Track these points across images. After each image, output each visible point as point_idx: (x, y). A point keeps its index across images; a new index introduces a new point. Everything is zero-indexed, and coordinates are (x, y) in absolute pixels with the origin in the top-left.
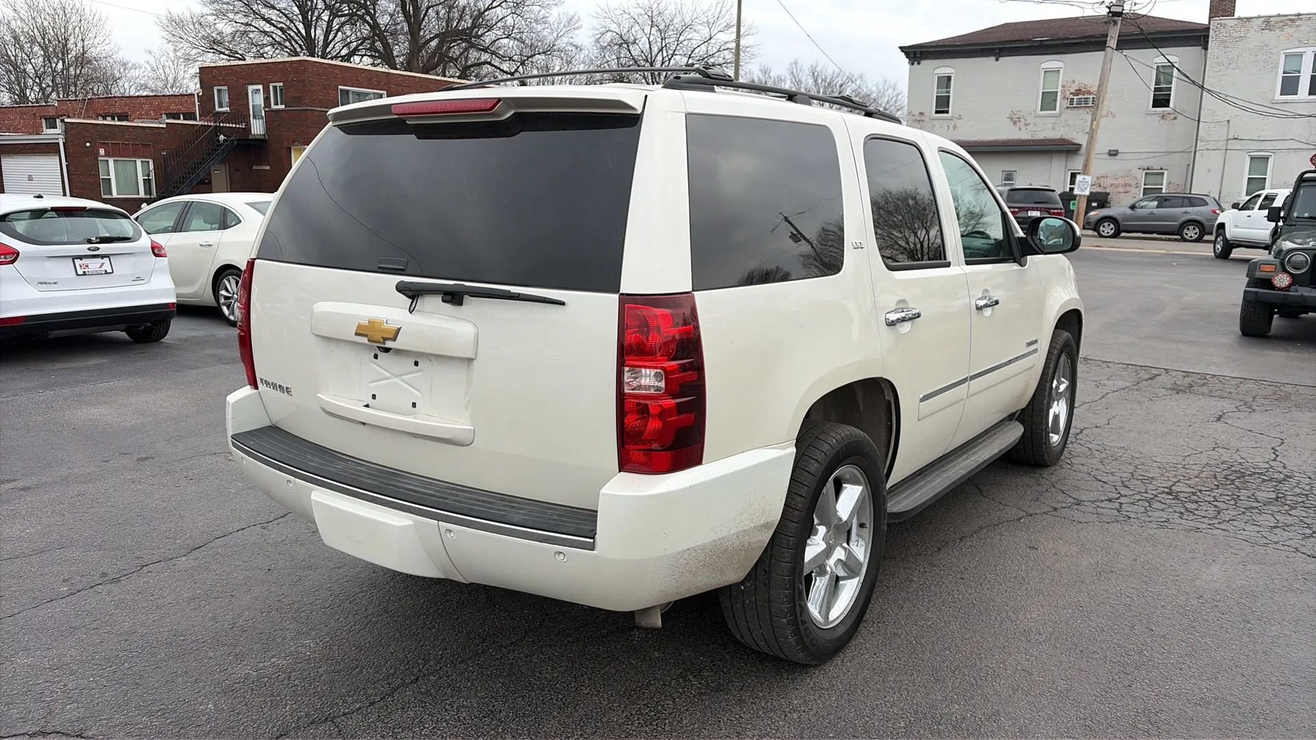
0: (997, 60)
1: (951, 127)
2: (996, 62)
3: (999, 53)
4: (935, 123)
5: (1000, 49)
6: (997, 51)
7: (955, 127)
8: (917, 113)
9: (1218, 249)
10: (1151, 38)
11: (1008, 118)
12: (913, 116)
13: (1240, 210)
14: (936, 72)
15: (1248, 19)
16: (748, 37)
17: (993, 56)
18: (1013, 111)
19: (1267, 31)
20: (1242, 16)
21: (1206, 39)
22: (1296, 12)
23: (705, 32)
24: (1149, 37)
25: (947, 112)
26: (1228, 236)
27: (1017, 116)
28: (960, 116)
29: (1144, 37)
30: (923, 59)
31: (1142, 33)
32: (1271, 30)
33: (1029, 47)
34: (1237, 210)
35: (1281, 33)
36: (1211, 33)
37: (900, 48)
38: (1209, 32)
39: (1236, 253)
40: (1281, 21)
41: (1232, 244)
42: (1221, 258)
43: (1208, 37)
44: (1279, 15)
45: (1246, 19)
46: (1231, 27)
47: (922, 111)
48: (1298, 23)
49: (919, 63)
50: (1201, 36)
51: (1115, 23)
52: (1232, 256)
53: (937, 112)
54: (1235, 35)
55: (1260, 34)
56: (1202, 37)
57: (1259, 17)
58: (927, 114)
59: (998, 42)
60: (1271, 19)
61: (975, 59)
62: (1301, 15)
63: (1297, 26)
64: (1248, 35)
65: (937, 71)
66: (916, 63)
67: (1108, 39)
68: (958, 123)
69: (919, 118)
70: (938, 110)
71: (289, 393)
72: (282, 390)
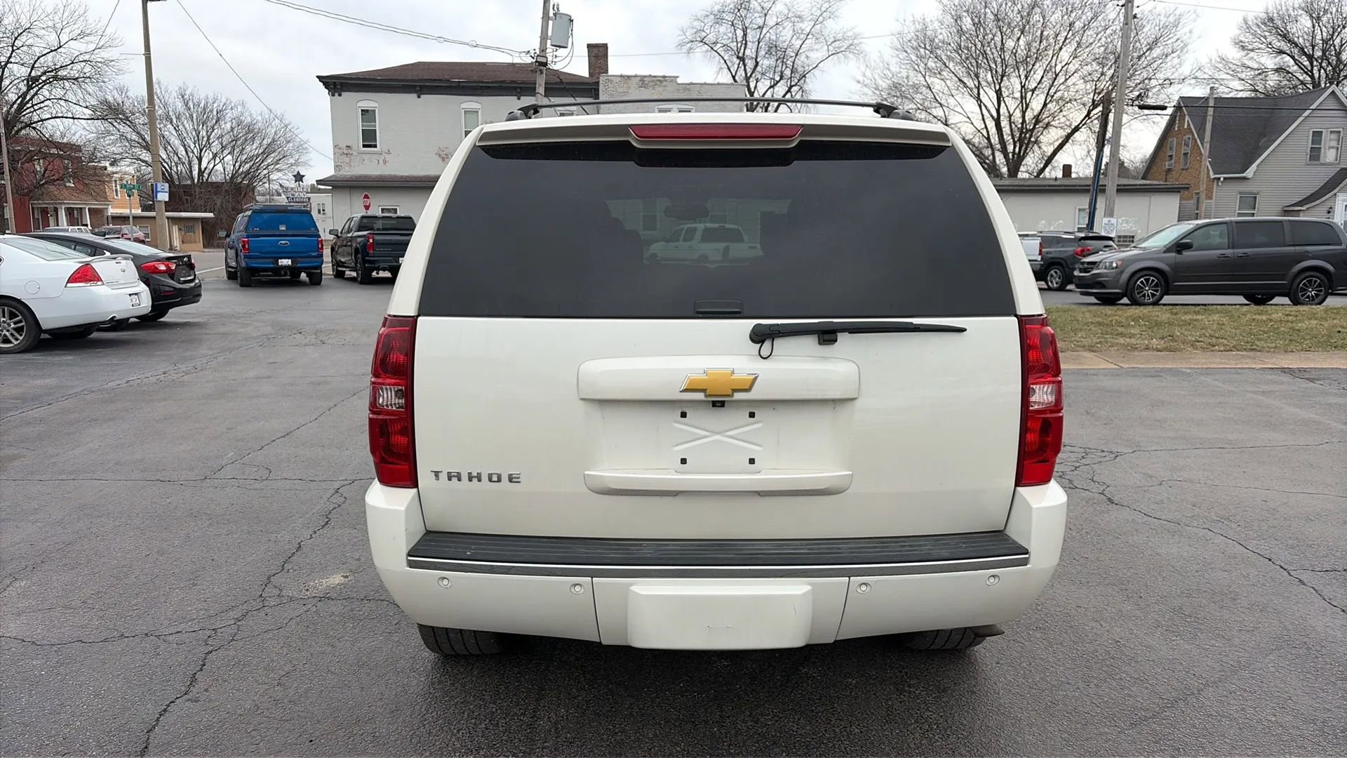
0: (419, 97)
1: (381, 161)
2: (419, 99)
3: (421, 90)
4: (364, 156)
5: (421, 86)
6: (418, 88)
7: (385, 162)
8: (343, 145)
10: (569, 88)
11: (436, 154)
12: (340, 149)
14: (358, 105)
15: (629, 77)
16: (110, 49)
17: (416, 93)
18: (439, 148)
19: (643, 89)
20: (623, 74)
21: (597, 92)
22: (662, 74)
23: (52, 39)
24: (567, 87)
25: (375, 146)
27: (444, 153)
28: (389, 151)
29: (563, 86)
30: (345, 91)
31: (561, 82)
32: (646, 88)
33: (447, 87)
35: (653, 91)
36: (601, 87)
37: (318, 77)
38: (598, 86)
40: (653, 81)
43: (598, 90)
44: (650, 76)
45: (627, 76)
46: (616, 83)
47: (349, 145)
48: (664, 83)
49: (340, 95)
50: (592, 89)
51: (541, 72)
53: (364, 146)
54: (621, 90)
55: (638, 90)
56: (593, 91)
57: (636, 76)
58: (355, 147)
59: (419, 80)
60: (645, 79)
61: (397, 94)
62: (667, 77)
63: (665, 86)
64: (630, 91)
65: (360, 104)
66: (336, 94)
67: (537, 86)
68: (388, 157)
69: (346, 152)
70: (365, 143)
71: (514, 480)
72: (495, 478)
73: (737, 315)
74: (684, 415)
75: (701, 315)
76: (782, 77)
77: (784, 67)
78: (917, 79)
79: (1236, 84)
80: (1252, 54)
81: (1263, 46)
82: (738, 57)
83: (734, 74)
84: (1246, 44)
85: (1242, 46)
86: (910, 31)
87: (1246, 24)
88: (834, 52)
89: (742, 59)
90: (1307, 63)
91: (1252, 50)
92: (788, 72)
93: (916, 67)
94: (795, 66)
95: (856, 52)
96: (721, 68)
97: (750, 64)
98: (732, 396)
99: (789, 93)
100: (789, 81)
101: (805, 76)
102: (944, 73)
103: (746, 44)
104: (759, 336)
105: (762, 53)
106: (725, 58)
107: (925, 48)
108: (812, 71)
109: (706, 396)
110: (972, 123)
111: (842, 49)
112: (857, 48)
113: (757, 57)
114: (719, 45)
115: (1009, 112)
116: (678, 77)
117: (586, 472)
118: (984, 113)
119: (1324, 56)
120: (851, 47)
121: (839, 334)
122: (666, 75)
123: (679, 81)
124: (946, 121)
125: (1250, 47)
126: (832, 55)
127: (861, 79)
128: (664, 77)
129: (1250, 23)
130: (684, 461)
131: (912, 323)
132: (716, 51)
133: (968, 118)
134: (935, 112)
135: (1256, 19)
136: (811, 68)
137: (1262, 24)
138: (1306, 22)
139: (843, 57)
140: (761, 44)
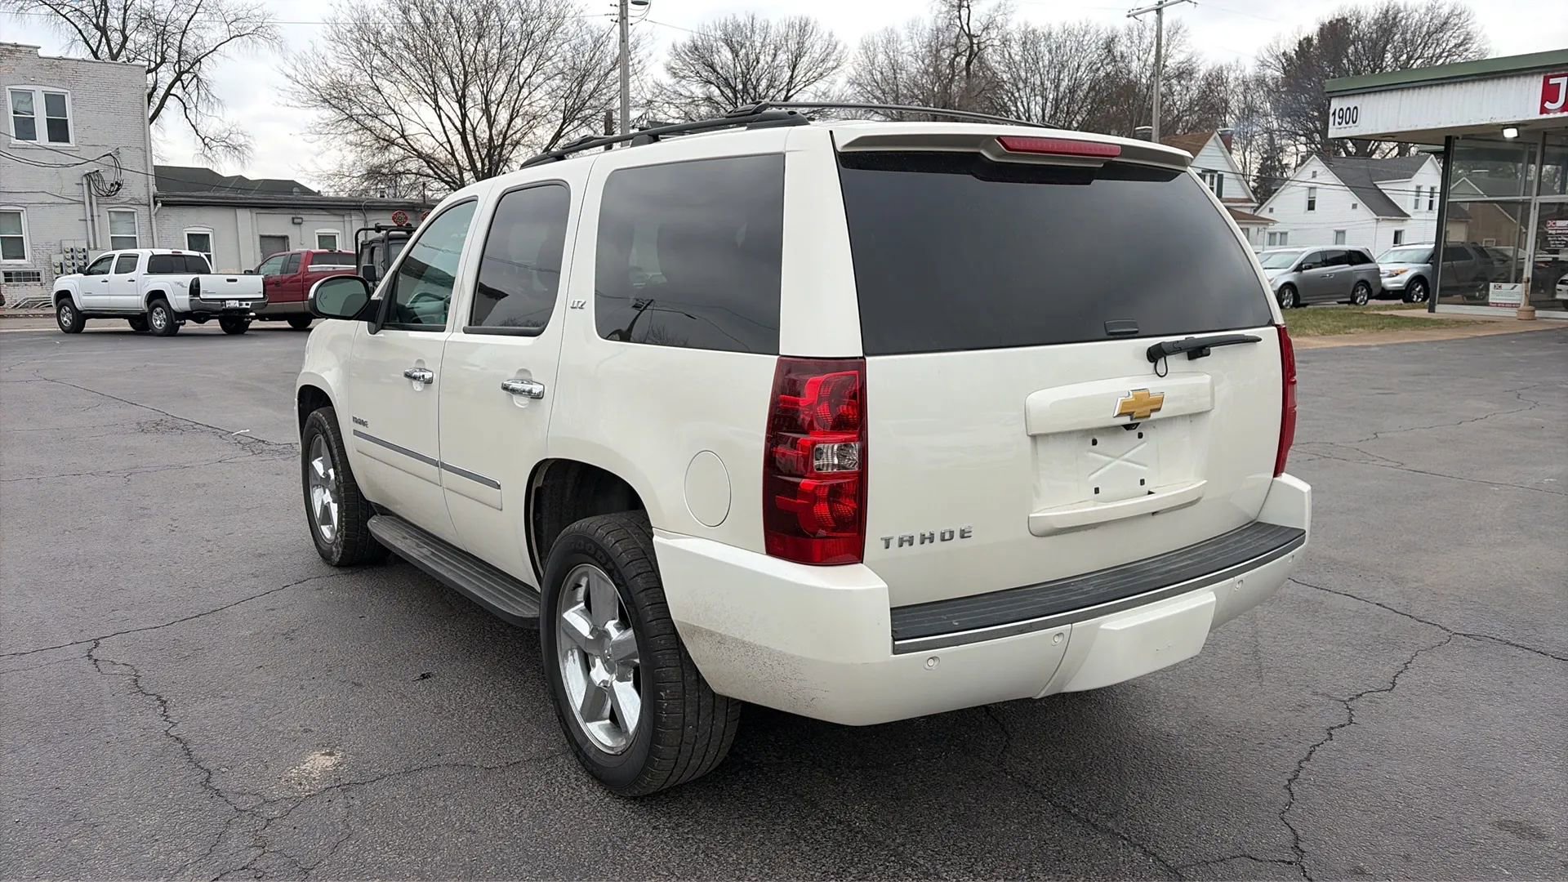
9: (66, 322)
13: (85, 274)
26: (78, 306)
34: (82, 275)
39: (91, 325)
41: (85, 314)
42: (73, 333)
52: (85, 329)
62: (20, 46)
71: (966, 535)
72: (947, 536)
73: (1136, 335)
74: (1095, 442)
75: (1112, 337)
76: (163, 60)
77: (165, 46)
78: (361, 79)
79: (673, 112)
80: (684, 82)
81: (692, 75)
82: (97, 26)
83: (95, 49)
84: (678, 71)
85: (675, 73)
86: (346, 18)
87: (675, 50)
88: (236, 33)
89: (103, 30)
90: (731, 95)
91: (684, 77)
92: (172, 54)
93: (359, 64)
94: (184, 48)
95: (268, 36)
96: (74, 41)
97: (116, 38)
98: (1149, 416)
99: (179, 82)
100: (177, 66)
101: (199, 60)
102: (394, 74)
103: (107, 11)
104: (1154, 355)
105: (131, 25)
106: (80, 27)
107: (369, 42)
108: (210, 55)
109: (1131, 419)
110: (433, 137)
111: (248, 31)
112: (269, 31)
113: (124, 29)
114: (67, 9)
115: (472, 126)
116: (39, 48)
117: (1031, 515)
118: (445, 124)
119: (745, 90)
120: (260, 30)
121: (1211, 349)
122: (19, 43)
123: (41, 53)
124: (403, 131)
125: (681, 74)
126: (234, 37)
127: (292, 73)
128: (16, 46)
129: (679, 50)
130: (1097, 491)
131: (1243, 335)
132: (64, 16)
133: (427, 129)
134: (387, 119)
135: (685, 46)
136: (207, 51)
137: (690, 52)
138: (726, 54)
139: (250, 41)
140: (129, 12)
